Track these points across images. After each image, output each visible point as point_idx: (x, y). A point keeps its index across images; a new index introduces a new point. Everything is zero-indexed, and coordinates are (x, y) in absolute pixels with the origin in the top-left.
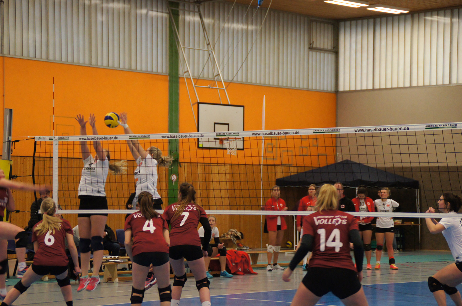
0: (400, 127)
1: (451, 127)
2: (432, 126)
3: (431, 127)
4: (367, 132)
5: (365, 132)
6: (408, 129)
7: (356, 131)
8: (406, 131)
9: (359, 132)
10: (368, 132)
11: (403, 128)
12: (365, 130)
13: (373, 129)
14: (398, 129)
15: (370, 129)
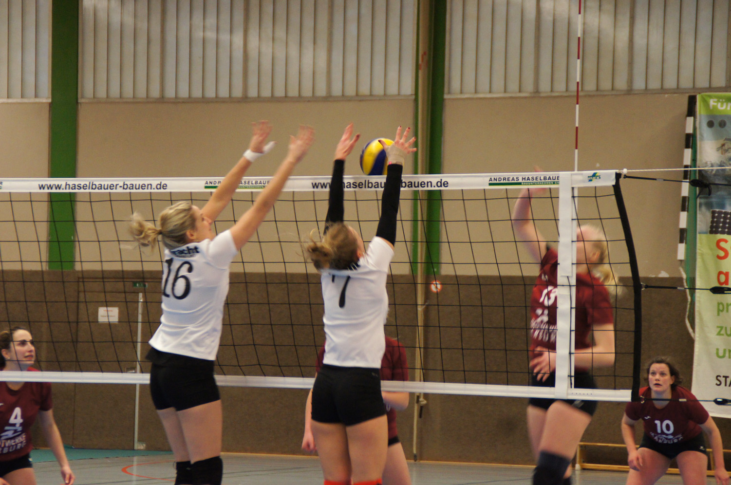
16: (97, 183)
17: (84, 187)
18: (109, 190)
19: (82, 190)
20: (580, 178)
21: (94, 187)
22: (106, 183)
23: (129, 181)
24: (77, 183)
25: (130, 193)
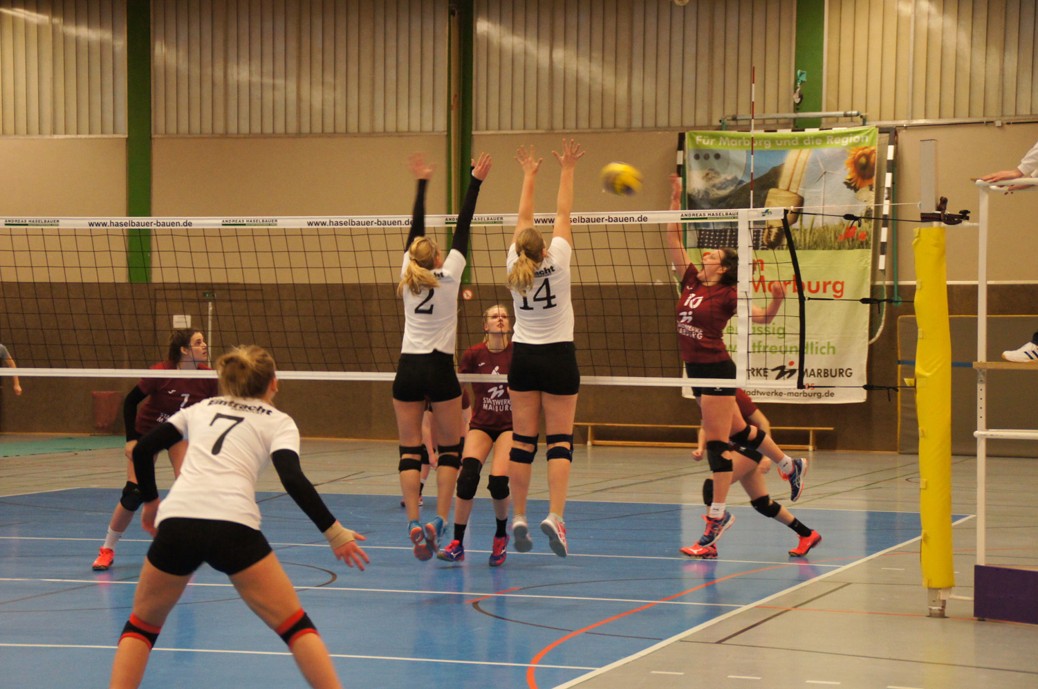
0: (175, 221)
1: (266, 225)
2: (233, 221)
3: (232, 223)
4: (112, 227)
5: (110, 228)
6: (190, 224)
7: (91, 224)
8: (186, 227)
9: (98, 227)
10: (115, 227)
11: (181, 222)
12: (109, 224)
13: (124, 222)
14: (172, 224)
15: (119, 222)
16: (356, 220)
17: (345, 223)
18: (366, 226)
19: (344, 226)
20: (756, 213)
21: (353, 223)
22: (363, 220)
23: (383, 218)
24: (339, 220)
25: (384, 228)
